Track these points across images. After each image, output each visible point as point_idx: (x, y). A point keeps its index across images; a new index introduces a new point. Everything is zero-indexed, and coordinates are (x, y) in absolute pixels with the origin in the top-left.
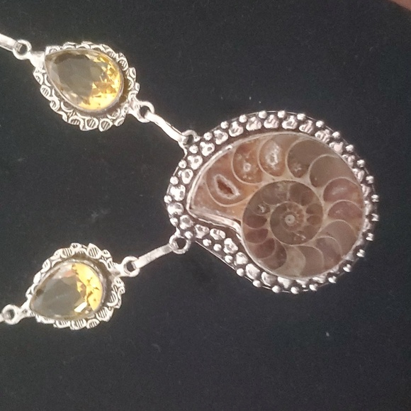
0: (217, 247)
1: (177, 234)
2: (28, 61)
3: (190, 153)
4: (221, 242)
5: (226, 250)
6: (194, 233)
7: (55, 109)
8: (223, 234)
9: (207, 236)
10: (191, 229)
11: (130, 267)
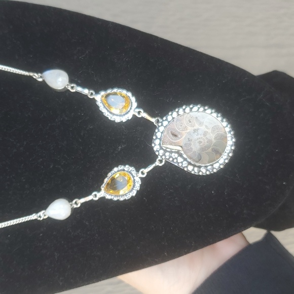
0: (175, 161)
1: (159, 158)
2: (94, 98)
3: (159, 126)
4: (176, 158)
5: (179, 161)
6: (166, 156)
7: (106, 115)
8: (176, 155)
9: (170, 157)
10: (164, 155)
11: (143, 173)
